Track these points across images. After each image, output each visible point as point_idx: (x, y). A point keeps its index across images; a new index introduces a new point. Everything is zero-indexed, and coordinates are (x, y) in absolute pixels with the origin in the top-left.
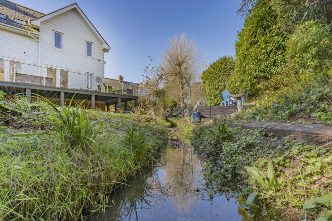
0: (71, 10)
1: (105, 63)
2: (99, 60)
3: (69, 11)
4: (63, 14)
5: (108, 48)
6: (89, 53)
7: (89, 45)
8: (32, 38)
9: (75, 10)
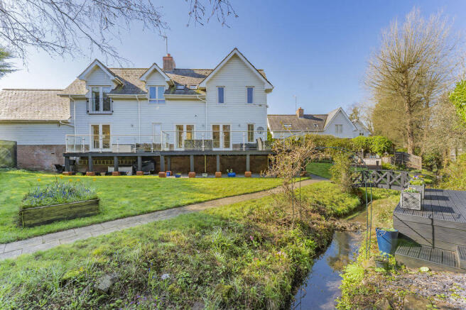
0: (232, 57)
1: (267, 107)
2: (260, 105)
3: (230, 59)
4: (224, 65)
5: (271, 87)
6: (250, 100)
7: (250, 91)
8: (198, 100)
9: (235, 56)
